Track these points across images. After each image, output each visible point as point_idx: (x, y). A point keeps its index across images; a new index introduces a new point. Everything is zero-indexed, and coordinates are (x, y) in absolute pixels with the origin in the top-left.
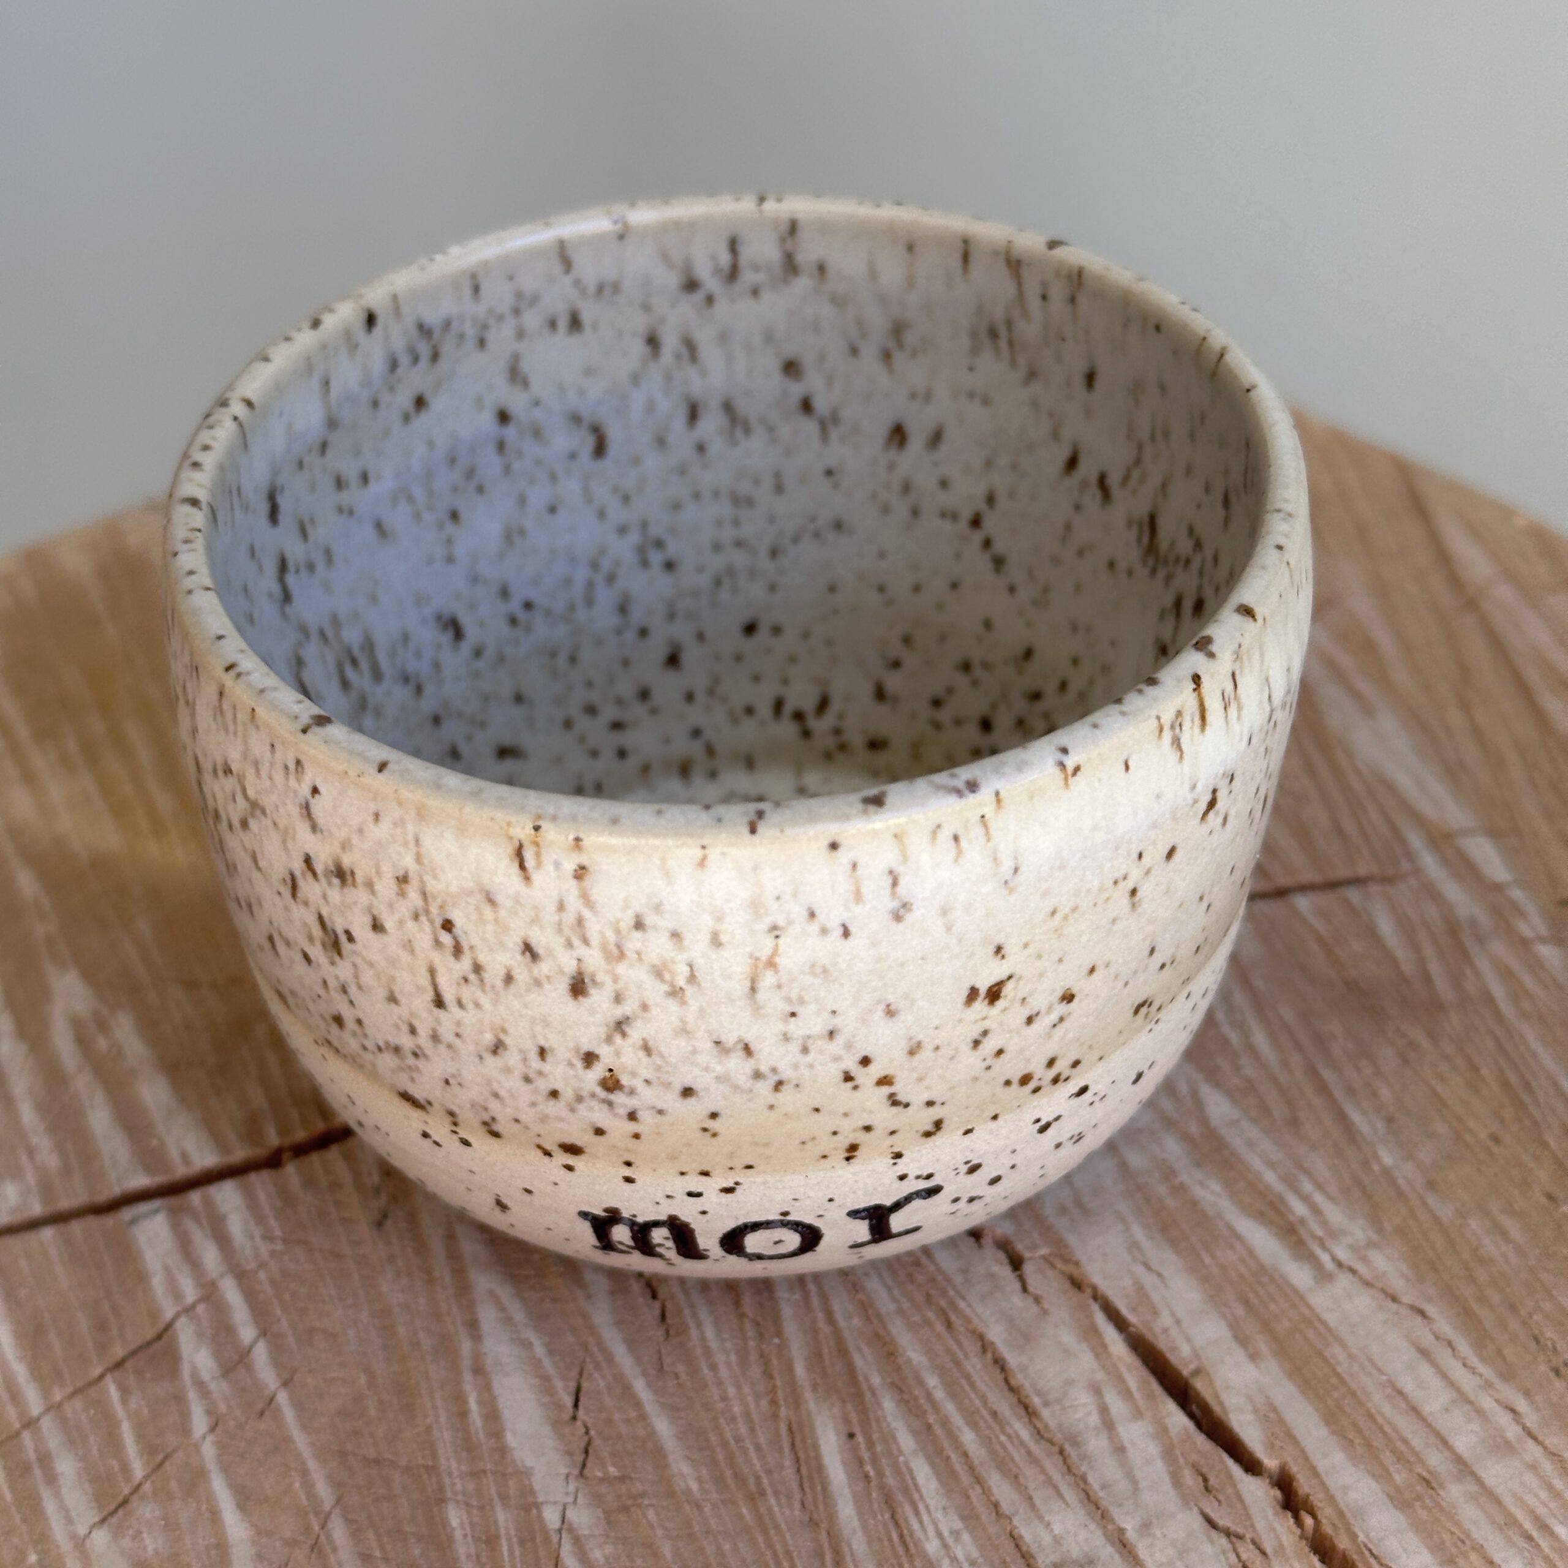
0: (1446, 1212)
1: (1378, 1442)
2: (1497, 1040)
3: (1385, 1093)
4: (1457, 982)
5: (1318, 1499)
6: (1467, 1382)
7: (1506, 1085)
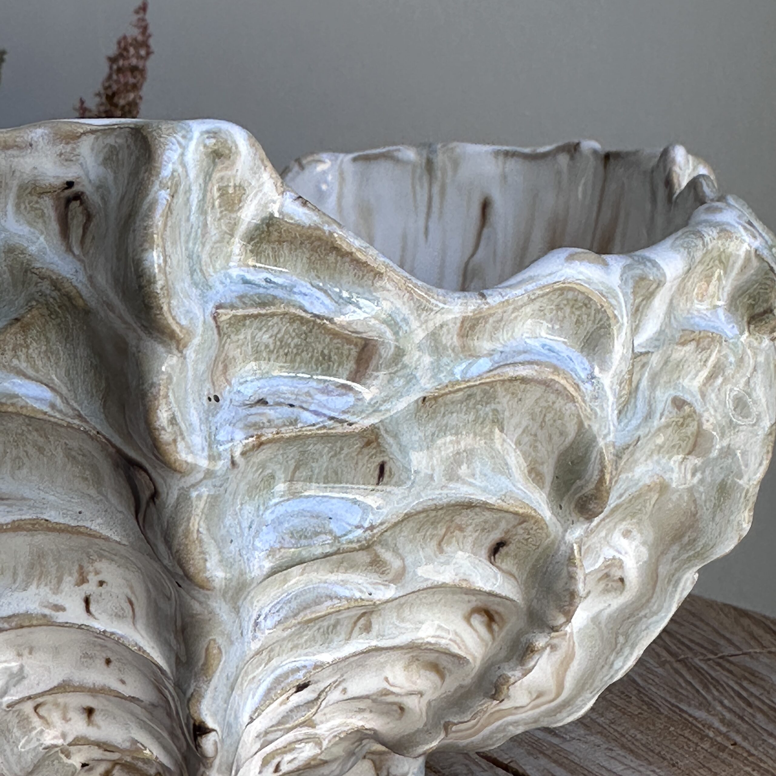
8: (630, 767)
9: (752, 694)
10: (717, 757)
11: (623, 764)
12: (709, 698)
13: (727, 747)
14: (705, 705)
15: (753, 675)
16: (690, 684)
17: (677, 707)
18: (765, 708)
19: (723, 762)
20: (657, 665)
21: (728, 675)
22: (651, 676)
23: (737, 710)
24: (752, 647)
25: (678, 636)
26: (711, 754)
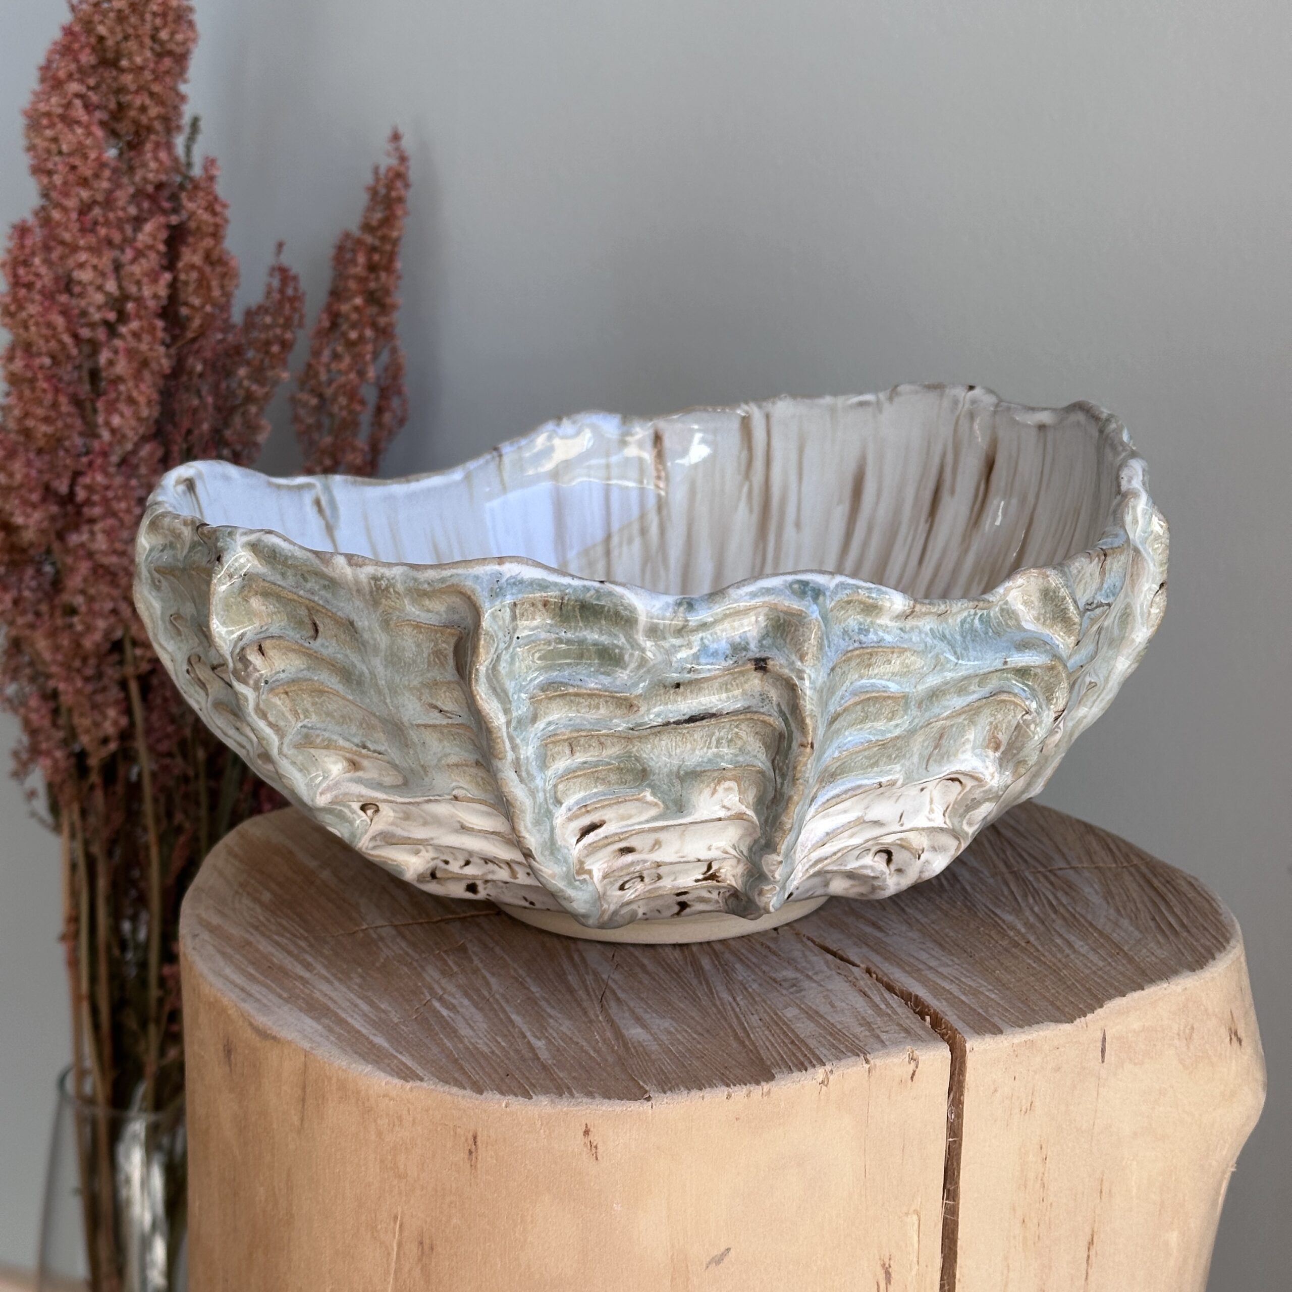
0: (937, 928)
1: (901, 963)
2: (966, 898)
3: (920, 906)
4: (952, 886)
5: (878, 971)
6: (936, 955)
7: (966, 906)
8: (933, 956)
9: (1061, 904)
10: (1009, 952)
11: (929, 954)
12: (1023, 904)
13: (1019, 944)
14: (1017, 911)
15: (1070, 887)
16: (1012, 892)
17: (993, 912)
18: (1067, 915)
19: (1012, 956)
20: (988, 875)
21: (1050, 887)
22: (980, 885)
23: (1041, 915)
24: (1082, 862)
25: (1020, 850)
26: (1006, 950)
